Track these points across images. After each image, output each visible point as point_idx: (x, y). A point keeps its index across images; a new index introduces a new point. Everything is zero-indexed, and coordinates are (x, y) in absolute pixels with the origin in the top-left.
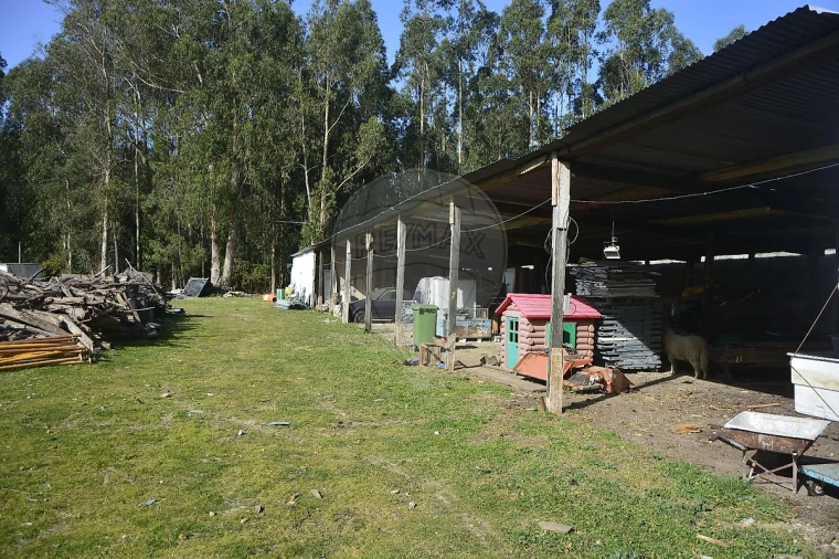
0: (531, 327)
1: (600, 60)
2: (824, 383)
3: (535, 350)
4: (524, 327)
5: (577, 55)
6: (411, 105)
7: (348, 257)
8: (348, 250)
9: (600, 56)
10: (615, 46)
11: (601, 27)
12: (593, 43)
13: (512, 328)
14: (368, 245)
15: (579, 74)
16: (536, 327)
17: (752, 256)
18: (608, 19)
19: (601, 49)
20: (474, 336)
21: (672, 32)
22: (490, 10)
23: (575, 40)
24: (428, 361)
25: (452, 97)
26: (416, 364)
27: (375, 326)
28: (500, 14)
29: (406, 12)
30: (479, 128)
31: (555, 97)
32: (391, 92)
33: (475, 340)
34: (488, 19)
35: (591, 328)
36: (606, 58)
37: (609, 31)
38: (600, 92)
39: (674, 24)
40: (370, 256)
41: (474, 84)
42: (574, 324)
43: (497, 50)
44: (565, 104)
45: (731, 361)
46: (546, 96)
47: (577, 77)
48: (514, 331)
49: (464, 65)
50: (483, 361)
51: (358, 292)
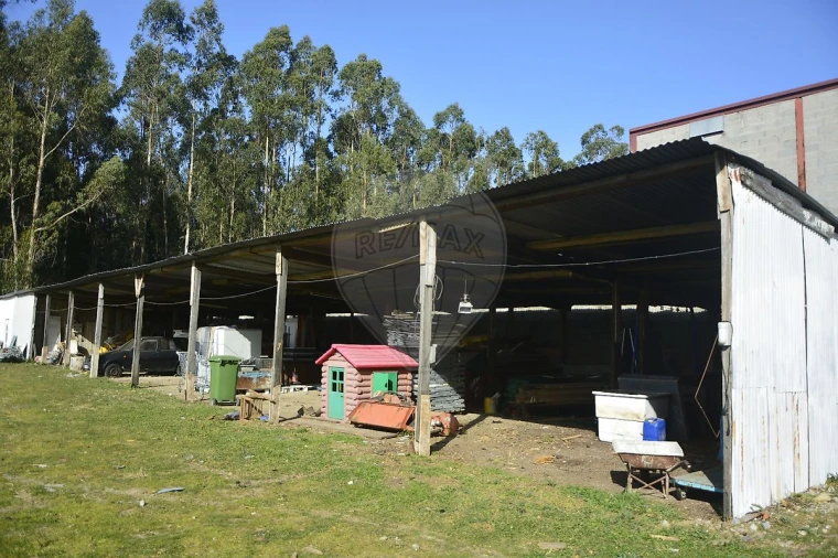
0: (359, 377)
1: (333, 116)
2: (624, 415)
3: (363, 399)
4: (352, 376)
5: (313, 110)
6: (136, 138)
7: (100, 303)
8: (101, 295)
9: (333, 113)
10: (346, 105)
11: (336, 86)
12: (327, 99)
13: (335, 378)
14: (138, 292)
15: (313, 127)
16: (364, 377)
17: (511, 310)
18: (343, 78)
19: (335, 106)
20: (263, 387)
21: (399, 99)
22: (229, 53)
23: (310, 94)
24: (250, 415)
25: (179, 135)
26: (237, 418)
27: (143, 380)
28: (239, 58)
29: (138, 39)
30: (213, 169)
31: (288, 146)
32: (113, 121)
33: (263, 391)
34: (228, 61)
35: (409, 376)
36: (338, 116)
37: (343, 91)
38: (331, 148)
39: (399, 93)
40: (140, 302)
41: (207, 124)
42: (396, 373)
43: (231, 92)
44: (298, 155)
45: (526, 402)
46: (281, 144)
47: (311, 129)
48: (338, 381)
49: (197, 105)
50: (301, 412)
51: (86, 341)
